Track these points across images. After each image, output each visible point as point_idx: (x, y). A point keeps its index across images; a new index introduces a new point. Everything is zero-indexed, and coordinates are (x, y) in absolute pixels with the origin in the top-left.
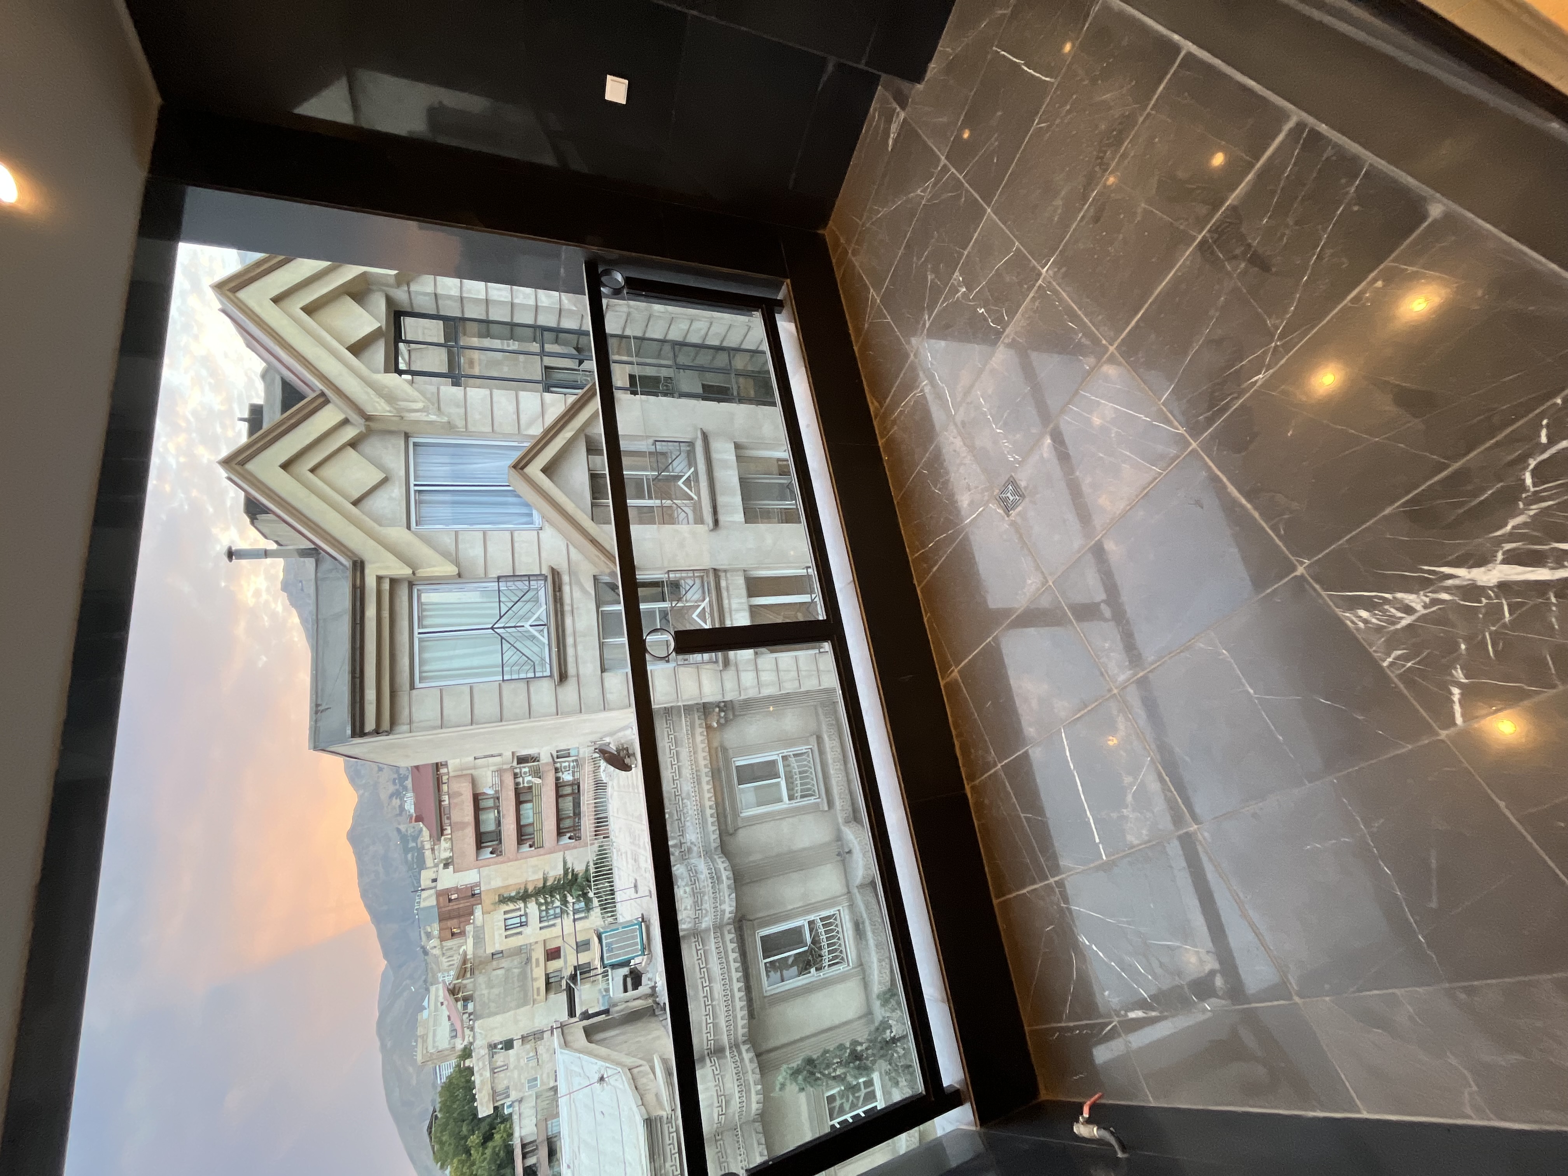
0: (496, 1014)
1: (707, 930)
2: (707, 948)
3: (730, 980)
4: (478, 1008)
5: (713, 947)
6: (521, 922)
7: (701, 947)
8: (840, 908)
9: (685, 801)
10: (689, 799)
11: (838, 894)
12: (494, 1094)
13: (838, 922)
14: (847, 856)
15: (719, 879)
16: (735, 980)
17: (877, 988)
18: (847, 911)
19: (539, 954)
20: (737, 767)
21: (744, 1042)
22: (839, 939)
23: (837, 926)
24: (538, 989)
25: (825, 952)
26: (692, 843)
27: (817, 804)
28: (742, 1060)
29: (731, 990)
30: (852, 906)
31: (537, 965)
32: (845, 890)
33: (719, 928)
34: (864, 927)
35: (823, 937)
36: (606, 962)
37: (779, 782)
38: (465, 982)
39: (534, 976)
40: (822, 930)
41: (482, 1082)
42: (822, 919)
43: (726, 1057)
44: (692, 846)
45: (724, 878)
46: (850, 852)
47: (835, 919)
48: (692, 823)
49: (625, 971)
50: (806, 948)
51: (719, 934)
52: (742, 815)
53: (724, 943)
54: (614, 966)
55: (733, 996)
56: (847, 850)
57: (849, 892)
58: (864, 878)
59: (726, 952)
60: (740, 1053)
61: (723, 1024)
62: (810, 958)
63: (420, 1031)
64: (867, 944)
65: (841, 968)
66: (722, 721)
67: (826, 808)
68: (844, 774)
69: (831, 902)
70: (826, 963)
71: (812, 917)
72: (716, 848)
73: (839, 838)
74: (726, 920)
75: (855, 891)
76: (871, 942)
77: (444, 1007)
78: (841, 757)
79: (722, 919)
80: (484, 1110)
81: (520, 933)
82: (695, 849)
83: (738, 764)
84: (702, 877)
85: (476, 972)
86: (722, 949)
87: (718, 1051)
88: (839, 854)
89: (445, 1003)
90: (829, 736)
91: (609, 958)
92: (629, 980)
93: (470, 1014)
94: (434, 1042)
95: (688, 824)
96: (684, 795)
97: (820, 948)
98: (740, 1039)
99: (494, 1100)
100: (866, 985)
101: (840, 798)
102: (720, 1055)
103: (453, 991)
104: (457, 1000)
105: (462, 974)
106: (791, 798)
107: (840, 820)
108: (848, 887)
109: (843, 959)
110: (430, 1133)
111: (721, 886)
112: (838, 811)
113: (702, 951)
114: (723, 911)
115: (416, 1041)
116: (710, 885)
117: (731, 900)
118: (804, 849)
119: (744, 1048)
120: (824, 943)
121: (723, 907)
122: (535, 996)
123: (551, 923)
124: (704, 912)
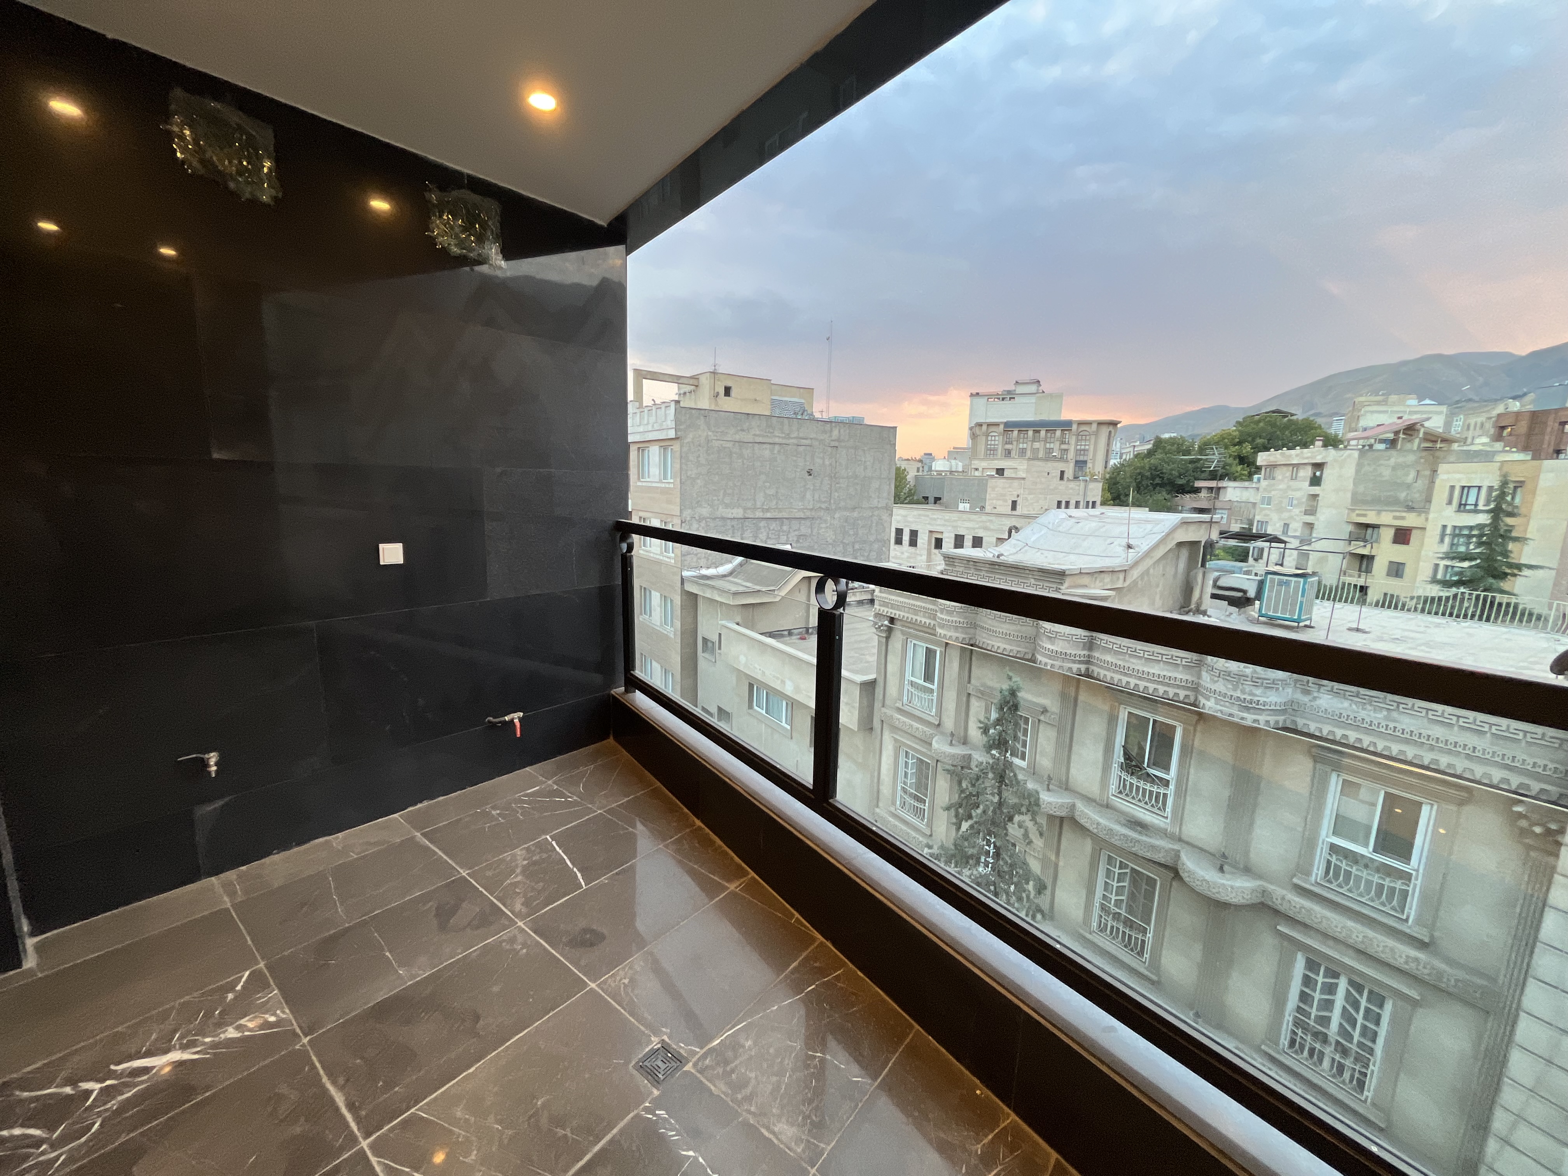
0: (1358, 471)
1: (1199, 677)
2: (1181, 668)
3: (1140, 678)
4: (1376, 454)
5: (1179, 676)
6: (1465, 505)
7: (1184, 663)
8: (1168, 821)
9: (1385, 713)
10: (1386, 718)
11: (1184, 828)
12: (1273, 466)
13: (1155, 810)
14: (1219, 863)
15: (1247, 709)
16: (1138, 682)
17: (1080, 806)
18: (1162, 825)
19: (1410, 520)
20: (1420, 804)
21: (1087, 669)
22: (1140, 800)
23: (1153, 806)
24: (1365, 515)
25: (1134, 781)
26: (1315, 698)
27: (1308, 873)
28: (1074, 662)
29: (1130, 676)
30: (1164, 833)
31: (1395, 518)
32: (1184, 837)
33: (1196, 688)
34: (1136, 831)
35: (1148, 787)
36: (1269, 576)
37: (1366, 845)
38: (1417, 441)
39: (1384, 513)
40: (1155, 789)
41: (1290, 456)
42: (1165, 795)
43: (1083, 649)
44: (1310, 697)
45: (1245, 715)
46: (1221, 869)
47: (1159, 809)
48: (1346, 709)
49: (1252, 594)
50: (1145, 765)
51: (1189, 685)
52: (1334, 776)
53: (1179, 687)
54: (1261, 584)
55: (1126, 674)
56: (1226, 867)
57: (1180, 840)
58: (1183, 864)
59: (1168, 685)
60: (1080, 662)
61: (1108, 658)
62: (1134, 763)
63: (1393, 398)
64: (1120, 823)
65: (1113, 787)
66: (1524, 823)
67: (1295, 880)
68: (1341, 936)
69: (1179, 816)
70: (1124, 775)
71: (1172, 787)
72: (1294, 722)
73: (1247, 870)
74: (1200, 698)
75: (1176, 847)
76: (1117, 828)
77: (1396, 420)
78: (1371, 951)
79: (1203, 695)
80: (1262, 458)
81: (1450, 503)
82: (1306, 699)
83: (1425, 810)
84: (1258, 692)
85: (1424, 454)
86: (1172, 682)
87: (1090, 646)
88: (1224, 856)
89: (1400, 421)
90: (1417, 960)
91: (1272, 581)
92: (1240, 594)
93: (1371, 446)
94: (1372, 412)
95: (1346, 704)
96: (1395, 715)
97: (1139, 778)
98: (1092, 668)
99: (1267, 466)
100: (1089, 800)
101: (1302, 907)
102: (1088, 645)
103: (1410, 430)
104: (1397, 433)
105: (1429, 437)
106: (1334, 848)
107: (1271, 887)
108: (1188, 843)
109: (1120, 792)
110: (1274, 412)
111: (1236, 707)
112: (1284, 892)
113: (1179, 662)
114: (1208, 699)
115: (1383, 395)
116: (1242, 697)
117: (1217, 711)
118: (1251, 824)
119: (1083, 667)
120: (1141, 784)
121: (1213, 700)
122: (1357, 512)
123: (1447, 540)
124: (1216, 679)
